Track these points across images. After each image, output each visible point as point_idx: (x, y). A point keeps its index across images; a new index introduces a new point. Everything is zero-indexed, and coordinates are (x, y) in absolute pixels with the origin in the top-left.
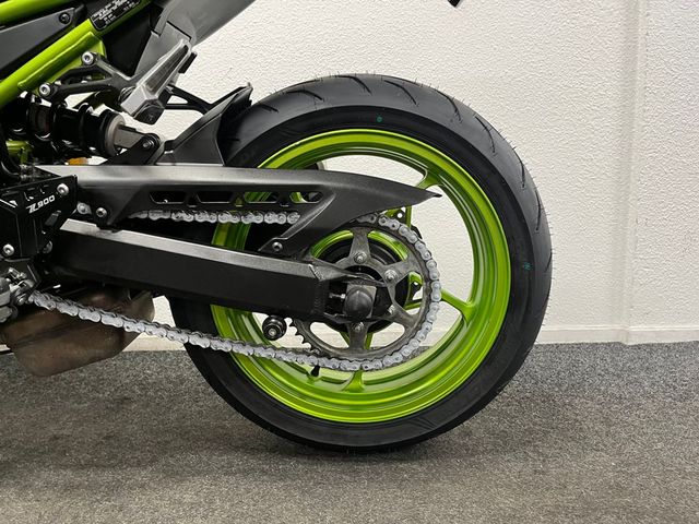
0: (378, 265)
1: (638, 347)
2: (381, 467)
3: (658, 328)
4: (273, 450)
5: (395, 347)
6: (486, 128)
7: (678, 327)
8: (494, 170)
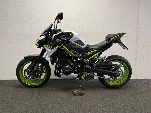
0: (118, 72)
1: (138, 79)
2: (113, 89)
3: (140, 77)
4: (106, 88)
5: (119, 79)
6: (127, 60)
7: (142, 77)
8: (128, 64)
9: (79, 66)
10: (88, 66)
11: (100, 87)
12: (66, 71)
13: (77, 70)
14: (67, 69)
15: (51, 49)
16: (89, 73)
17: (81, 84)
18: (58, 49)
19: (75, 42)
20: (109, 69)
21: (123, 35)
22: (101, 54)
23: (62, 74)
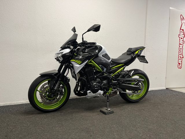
9: (105, 82)
10: (114, 82)
11: (120, 103)
12: (95, 88)
13: (104, 86)
14: (96, 86)
15: (80, 65)
16: (115, 89)
17: (108, 101)
18: (86, 64)
19: (103, 56)
20: (130, 84)
21: (144, 49)
22: (124, 68)
23: (90, 92)
